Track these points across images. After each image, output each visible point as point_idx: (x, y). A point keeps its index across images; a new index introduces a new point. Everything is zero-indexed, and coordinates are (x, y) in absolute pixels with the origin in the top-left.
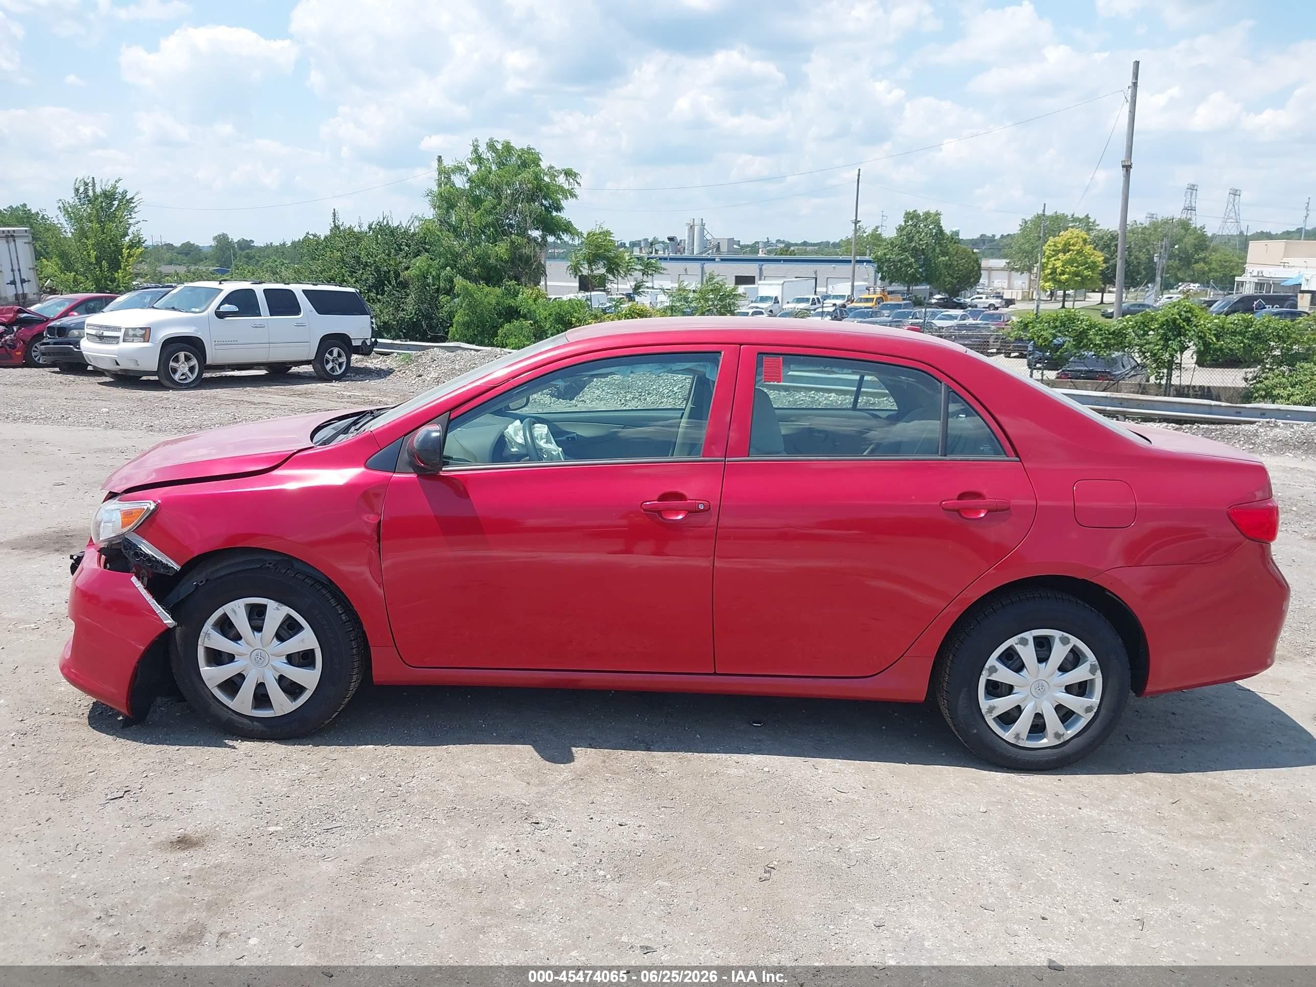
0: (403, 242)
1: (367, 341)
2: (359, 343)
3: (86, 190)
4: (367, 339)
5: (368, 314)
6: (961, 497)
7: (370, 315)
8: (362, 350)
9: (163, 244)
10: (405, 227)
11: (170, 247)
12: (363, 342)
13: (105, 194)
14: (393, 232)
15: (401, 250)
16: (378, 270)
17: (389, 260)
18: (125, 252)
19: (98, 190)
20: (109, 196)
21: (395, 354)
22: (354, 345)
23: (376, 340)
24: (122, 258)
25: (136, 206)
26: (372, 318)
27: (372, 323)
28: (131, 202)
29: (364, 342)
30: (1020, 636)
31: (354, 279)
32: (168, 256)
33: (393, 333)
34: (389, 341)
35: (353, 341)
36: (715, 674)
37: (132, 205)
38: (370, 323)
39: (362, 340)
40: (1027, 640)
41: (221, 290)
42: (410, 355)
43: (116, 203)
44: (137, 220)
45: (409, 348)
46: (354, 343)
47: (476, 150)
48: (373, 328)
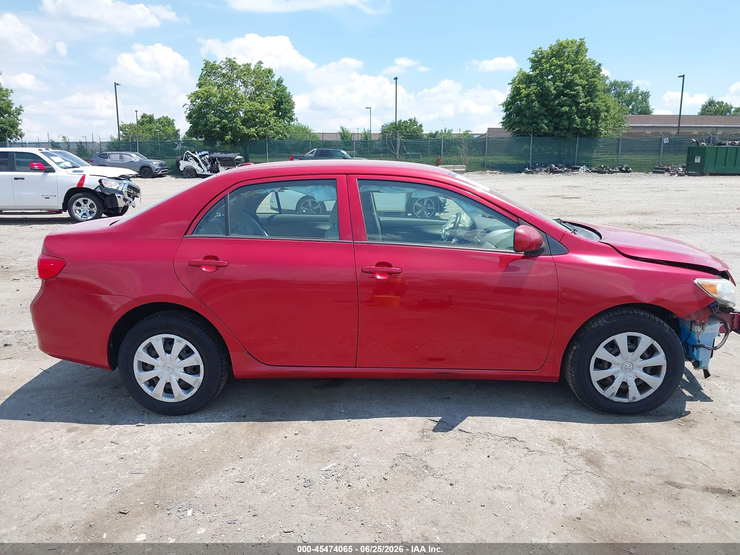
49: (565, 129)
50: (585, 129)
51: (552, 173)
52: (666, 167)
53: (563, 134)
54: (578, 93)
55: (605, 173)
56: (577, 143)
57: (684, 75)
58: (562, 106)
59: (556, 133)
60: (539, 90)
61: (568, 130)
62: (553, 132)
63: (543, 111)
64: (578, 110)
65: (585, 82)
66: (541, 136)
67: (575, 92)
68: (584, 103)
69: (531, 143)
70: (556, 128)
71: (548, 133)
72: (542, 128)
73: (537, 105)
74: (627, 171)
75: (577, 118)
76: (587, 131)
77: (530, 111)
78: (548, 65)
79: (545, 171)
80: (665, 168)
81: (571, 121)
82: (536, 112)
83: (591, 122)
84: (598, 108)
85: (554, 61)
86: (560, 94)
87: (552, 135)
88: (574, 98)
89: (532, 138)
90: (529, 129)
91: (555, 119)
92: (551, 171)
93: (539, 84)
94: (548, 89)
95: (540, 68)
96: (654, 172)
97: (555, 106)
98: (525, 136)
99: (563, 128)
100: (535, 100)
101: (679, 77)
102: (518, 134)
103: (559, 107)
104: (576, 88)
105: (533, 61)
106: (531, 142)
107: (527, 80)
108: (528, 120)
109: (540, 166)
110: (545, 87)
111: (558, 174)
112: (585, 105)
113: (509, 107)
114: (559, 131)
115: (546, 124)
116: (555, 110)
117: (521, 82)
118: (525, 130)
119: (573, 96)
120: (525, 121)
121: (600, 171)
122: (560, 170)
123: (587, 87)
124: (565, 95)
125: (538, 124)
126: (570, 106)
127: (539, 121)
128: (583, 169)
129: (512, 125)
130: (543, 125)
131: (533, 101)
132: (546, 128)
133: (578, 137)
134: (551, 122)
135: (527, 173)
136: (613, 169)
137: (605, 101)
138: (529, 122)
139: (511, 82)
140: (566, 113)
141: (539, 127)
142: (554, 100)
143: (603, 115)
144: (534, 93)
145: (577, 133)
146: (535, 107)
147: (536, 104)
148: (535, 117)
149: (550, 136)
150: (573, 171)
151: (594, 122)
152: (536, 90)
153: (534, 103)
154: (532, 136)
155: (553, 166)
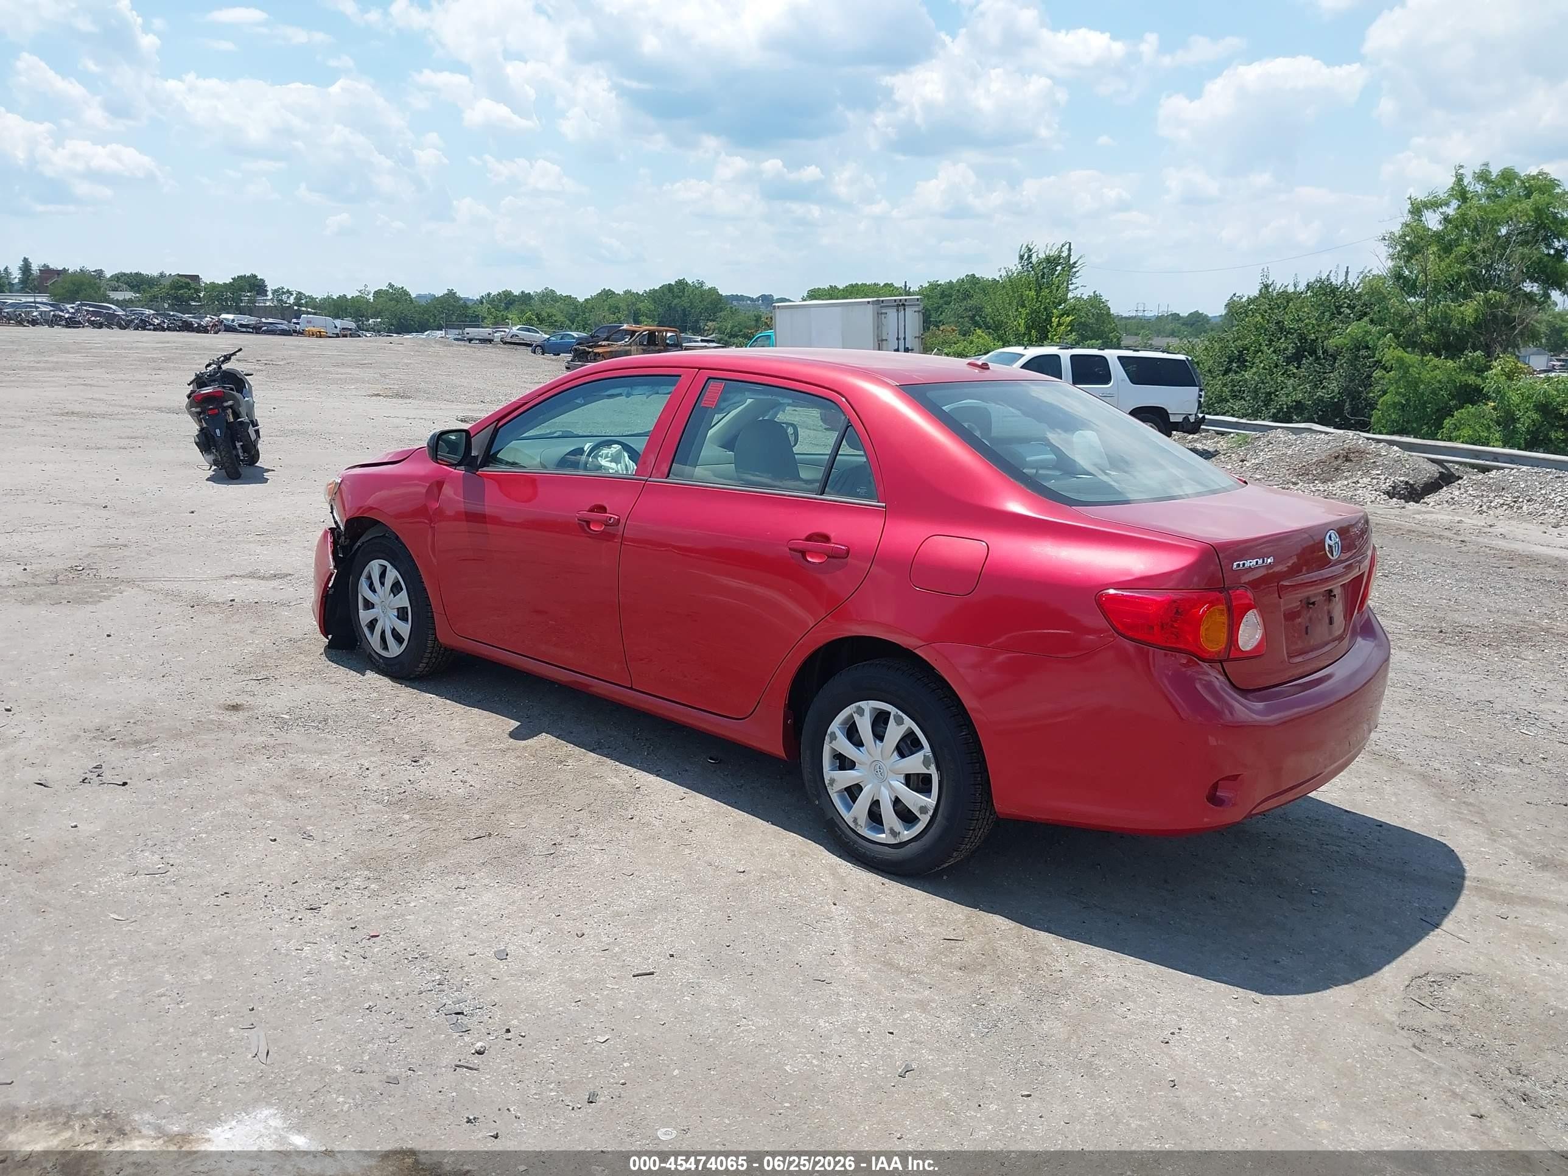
0: (1345, 303)
1: (1190, 417)
2: (1180, 419)
3: (1030, 257)
4: (1190, 415)
5: (1196, 386)
6: (809, 538)
7: (1199, 386)
8: (1183, 427)
9: (1169, 313)
10: (1351, 284)
11: (1176, 317)
12: (1184, 418)
13: (1048, 259)
14: (1334, 290)
15: (1340, 313)
16: (1302, 338)
17: (1319, 326)
18: (1055, 320)
19: (1042, 256)
20: (1052, 262)
21: (1232, 435)
22: (1171, 420)
23: (1204, 417)
24: (1051, 327)
25: (1078, 271)
26: (1201, 390)
27: (1200, 396)
28: (1074, 267)
29: (1186, 419)
30: (857, 704)
31: (1272, 349)
32: (1169, 327)
33: (1306, 415)
34: (1234, 419)
35: (1170, 416)
36: (631, 688)
37: (1074, 270)
38: (1197, 395)
39: (1184, 416)
40: (863, 710)
41: (1023, 355)
42: (1247, 436)
43: (1059, 268)
44: (1075, 285)
45: (1245, 427)
46: (1172, 419)
47: (1460, 179)
48: (1200, 401)
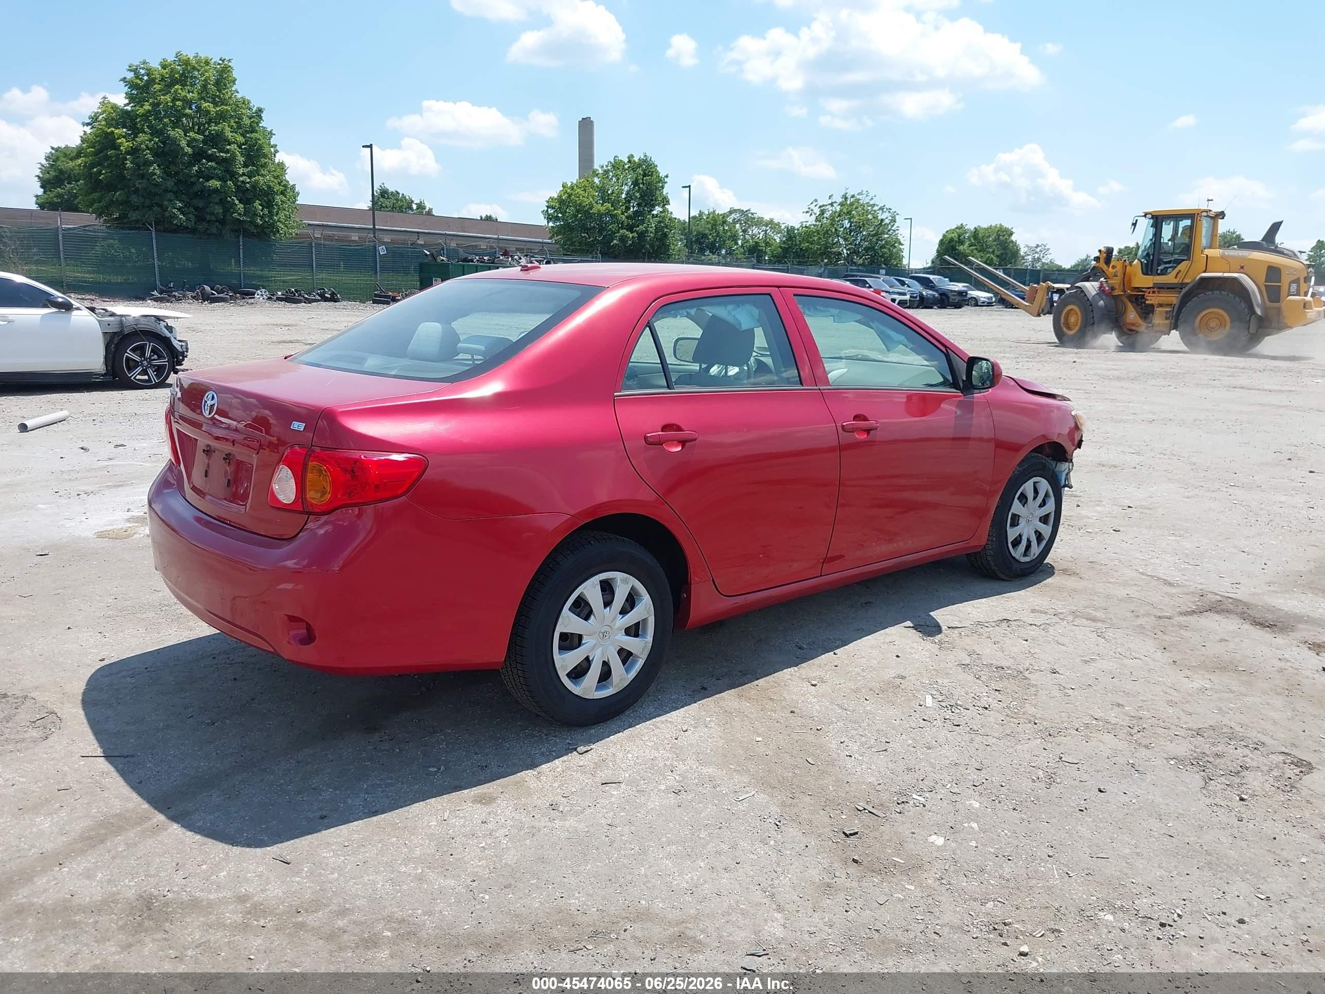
49: (217, 221)
50: (253, 223)
51: (206, 302)
52: (390, 294)
53: (214, 230)
54: (234, 157)
55: (299, 302)
56: (241, 247)
57: (371, 145)
58: (208, 179)
59: (201, 227)
60: (157, 143)
61: (223, 222)
62: (195, 223)
63: (170, 184)
64: (238, 188)
65: (241, 139)
66: (170, 232)
67: (229, 155)
68: (245, 175)
69: (154, 244)
70: (200, 219)
71: (187, 228)
72: (175, 216)
73: (158, 172)
74: (333, 299)
75: (237, 202)
76: (257, 226)
77: (145, 181)
78: (168, 98)
79: (193, 297)
80: (390, 296)
81: (228, 208)
82: (157, 185)
83: (262, 211)
84: (269, 187)
85: (180, 91)
86: (199, 155)
87: (194, 231)
88: (227, 165)
89: (154, 233)
90: (147, 216)
91: (194, 201)
92: (205, 297)
93: (155, 132)
94: (175, 142)
95: (151, 101)
96: (375, 302)
97: (192, 177)
98: (138, 228)
99: (213, 218)
100: (151, 164)
101: (363, 147)
102: (122, 223)
103: (201, 180)
104: (228, 147)
105: (132, 85)
106: (154, 241)
107: (124, 118)
108: (142, 199)
109: (182, 287)
110: (168, 137)
111: (220, 304)
112: (248, 180)
113: (95, 170)
114: (205, 225)
115: (179, 209)
116: (193, 184)
117: (110, 122)
118: (139, 217)
119: (225, 160)
120: (134, 199)
121: (290, 299)
122: (221, 295)
123: (245, 148)
124: (210, 158)
125: (164, 209)
126: (222, 179)
127: (166, 203)
128: (262, 295)
129: (107, 207)
130: (175, 211)
131: (148, 164)
132: (181, 216)
133: (241, 238)
134: (187, 205)
135: (156, 300)
136: (309, 294)
137: (278, 176)
138: (144, 202)
139: (89, 121)
140: (216, 191)
141: (167, 214)
142: (190, 164)
143: (278, 198)
144: (148, 148)
145: (239, 228)
146: (155, 174)
147: (155, 169)
148: (156, 194)
149: (189, 232)
150: (244, 298)
151: (266, 211)
152: (150, 142)
153: (152, 168)
154: (153, 230)
155: (207, 288)
